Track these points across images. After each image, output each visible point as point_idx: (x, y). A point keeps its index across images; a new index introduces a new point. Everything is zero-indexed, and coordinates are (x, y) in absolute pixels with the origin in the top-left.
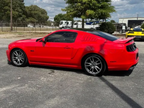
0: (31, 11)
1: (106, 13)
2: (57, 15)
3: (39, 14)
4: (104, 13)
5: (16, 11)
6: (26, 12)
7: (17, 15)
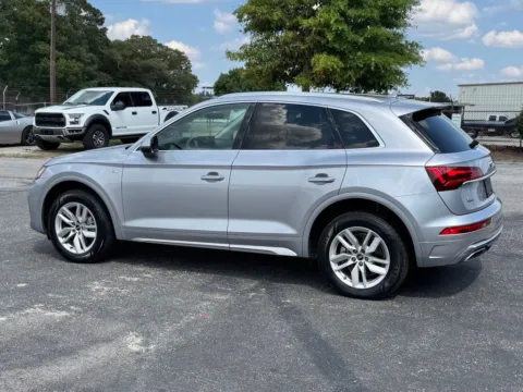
0: (131, 58)
1: (385, 67)
2: (226, 72)
3: (160, 70)
4: (378, 67)
5: (73, 58)
6: (113, 62)
7: (76, 75)
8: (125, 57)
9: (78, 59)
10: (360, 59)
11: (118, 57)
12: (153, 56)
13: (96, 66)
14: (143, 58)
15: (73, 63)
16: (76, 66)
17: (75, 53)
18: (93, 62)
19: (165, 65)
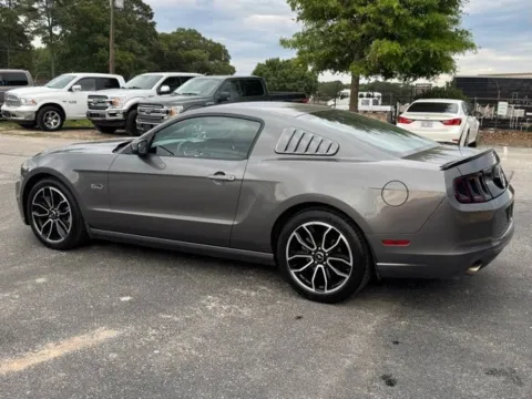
0: (176, 49)
1: (441, 55)
2: (263, 61)
3: (202, 60)
4: (435, 54)
5: (126, 49)
6: (161, 52)
7: (129, 64)
8: (171, 48)
9: (131, 50)
10: (417, 46)
11: (165, 48)
12: (195, 48)
13: (146, 57)
14: (186, 50)
15: (127, 54)
16: (130, 57)
17: (127, 45)
18: (143, 53)
19: (206, 55)
